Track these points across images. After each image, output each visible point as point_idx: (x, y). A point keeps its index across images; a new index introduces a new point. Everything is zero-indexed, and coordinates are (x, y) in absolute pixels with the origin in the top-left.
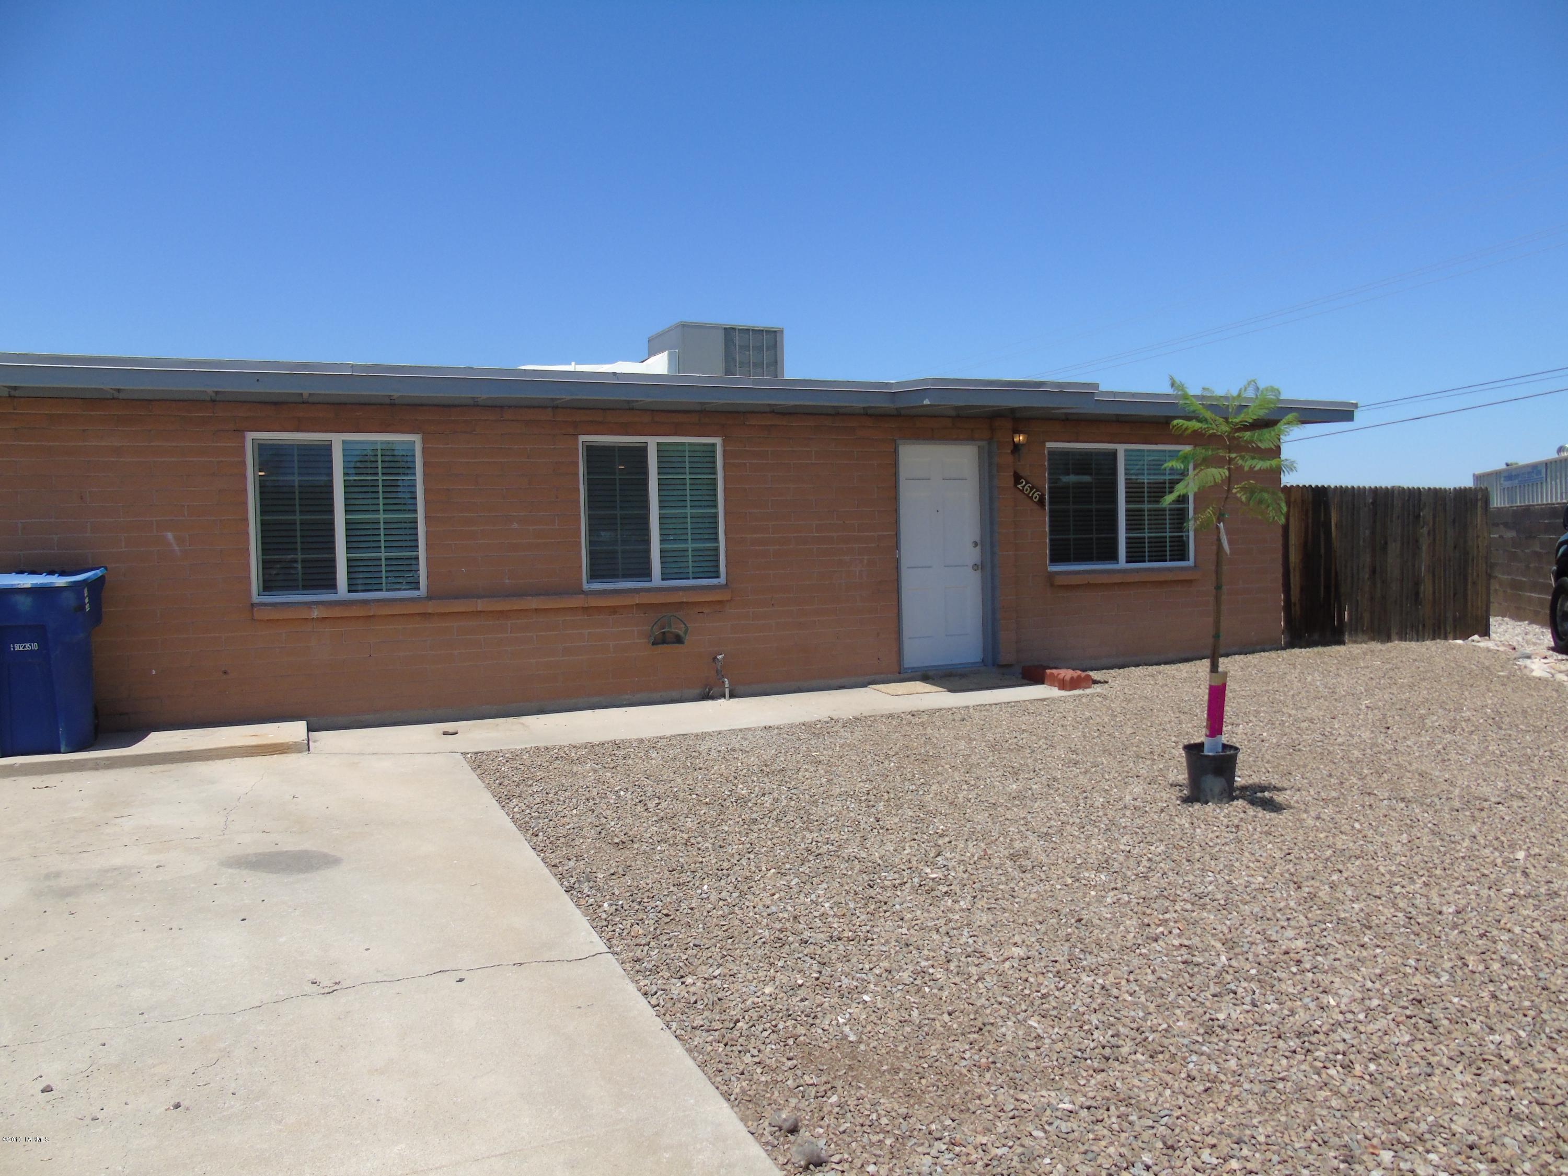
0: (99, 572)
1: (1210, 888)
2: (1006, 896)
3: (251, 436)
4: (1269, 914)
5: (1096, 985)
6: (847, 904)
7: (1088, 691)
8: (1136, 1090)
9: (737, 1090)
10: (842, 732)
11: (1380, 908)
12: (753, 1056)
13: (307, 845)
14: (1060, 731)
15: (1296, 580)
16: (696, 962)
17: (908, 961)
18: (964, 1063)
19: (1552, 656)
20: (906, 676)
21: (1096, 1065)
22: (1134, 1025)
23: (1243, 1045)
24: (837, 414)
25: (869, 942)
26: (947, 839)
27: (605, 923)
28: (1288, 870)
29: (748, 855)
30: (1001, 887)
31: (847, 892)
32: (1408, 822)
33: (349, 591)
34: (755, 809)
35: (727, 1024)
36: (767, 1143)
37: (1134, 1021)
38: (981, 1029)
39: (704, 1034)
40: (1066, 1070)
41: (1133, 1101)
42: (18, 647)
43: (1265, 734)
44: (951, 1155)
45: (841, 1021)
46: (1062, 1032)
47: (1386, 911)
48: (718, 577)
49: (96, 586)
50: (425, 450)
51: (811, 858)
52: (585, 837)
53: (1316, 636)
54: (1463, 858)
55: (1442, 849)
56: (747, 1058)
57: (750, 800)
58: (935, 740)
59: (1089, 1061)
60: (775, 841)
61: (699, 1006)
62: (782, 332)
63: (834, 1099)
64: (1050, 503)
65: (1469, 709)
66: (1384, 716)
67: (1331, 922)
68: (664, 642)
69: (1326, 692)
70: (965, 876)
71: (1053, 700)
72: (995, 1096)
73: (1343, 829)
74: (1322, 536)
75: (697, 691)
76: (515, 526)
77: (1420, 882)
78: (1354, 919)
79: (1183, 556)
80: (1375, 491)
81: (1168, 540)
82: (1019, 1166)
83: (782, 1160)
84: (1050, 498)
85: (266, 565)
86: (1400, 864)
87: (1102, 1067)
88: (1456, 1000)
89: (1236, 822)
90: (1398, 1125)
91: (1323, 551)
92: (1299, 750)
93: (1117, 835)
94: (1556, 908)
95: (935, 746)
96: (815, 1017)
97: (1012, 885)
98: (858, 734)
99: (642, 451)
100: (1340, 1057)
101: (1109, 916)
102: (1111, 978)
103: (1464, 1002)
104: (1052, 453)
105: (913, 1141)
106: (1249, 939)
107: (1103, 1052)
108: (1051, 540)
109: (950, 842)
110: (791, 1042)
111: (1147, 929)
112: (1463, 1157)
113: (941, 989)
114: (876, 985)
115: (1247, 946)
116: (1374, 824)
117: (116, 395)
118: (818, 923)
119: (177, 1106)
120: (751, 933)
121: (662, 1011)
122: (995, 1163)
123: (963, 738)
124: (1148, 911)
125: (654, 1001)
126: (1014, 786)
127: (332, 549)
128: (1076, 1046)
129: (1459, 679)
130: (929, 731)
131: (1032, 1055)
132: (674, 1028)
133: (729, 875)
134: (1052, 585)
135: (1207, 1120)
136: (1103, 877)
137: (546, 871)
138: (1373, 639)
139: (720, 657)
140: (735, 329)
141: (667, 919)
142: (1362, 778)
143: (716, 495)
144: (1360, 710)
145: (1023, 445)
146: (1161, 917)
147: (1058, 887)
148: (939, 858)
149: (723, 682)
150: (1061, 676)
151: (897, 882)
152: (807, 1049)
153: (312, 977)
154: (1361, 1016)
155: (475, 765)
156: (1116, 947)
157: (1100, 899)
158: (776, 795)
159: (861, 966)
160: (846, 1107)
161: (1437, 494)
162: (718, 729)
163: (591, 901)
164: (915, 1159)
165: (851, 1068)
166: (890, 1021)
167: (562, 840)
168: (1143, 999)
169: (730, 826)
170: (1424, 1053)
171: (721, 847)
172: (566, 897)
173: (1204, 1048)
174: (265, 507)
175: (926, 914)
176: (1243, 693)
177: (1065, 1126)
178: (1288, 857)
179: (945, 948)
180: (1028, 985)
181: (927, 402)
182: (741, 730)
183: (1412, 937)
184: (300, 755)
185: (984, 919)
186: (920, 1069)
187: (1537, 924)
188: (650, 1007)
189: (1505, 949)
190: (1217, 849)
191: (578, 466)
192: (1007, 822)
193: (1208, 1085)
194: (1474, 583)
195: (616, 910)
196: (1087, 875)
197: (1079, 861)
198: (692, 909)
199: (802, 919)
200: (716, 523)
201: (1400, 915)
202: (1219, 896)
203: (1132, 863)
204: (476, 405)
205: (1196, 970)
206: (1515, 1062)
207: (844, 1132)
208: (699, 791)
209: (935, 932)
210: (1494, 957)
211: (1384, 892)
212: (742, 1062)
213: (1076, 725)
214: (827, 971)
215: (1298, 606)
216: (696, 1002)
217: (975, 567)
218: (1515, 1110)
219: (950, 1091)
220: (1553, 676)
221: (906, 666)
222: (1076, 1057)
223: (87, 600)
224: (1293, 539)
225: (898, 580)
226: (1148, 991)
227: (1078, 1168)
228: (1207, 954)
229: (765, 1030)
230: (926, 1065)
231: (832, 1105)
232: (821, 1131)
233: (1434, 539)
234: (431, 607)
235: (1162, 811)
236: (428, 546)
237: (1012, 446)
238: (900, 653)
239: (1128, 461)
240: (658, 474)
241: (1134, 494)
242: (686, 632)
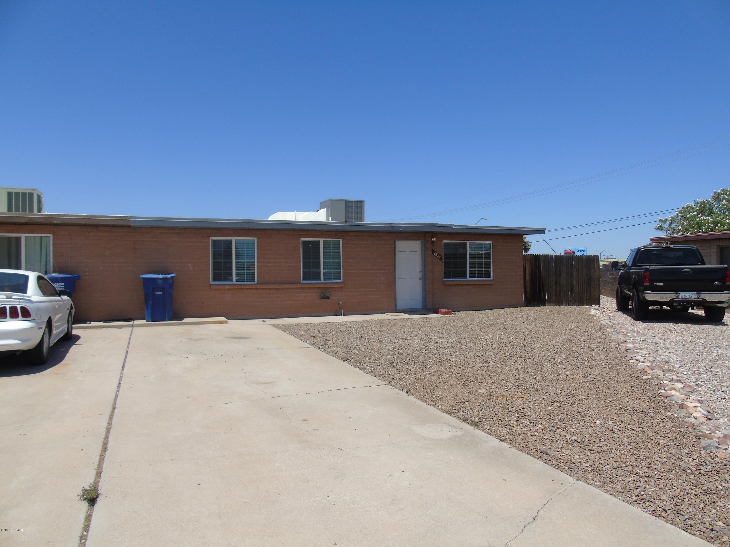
3: (211, 238)
7: (450, 316)
13: (242, 336)
14: (433, 322)
15: (528, 285)
20: (397, 311)
24: (376, 232)
33: (236, 282)
42: (157, 293)
43: (487, 323)
48: (340, 280)
50: (258, 242)
53: (536, 303)
62: (364, 202)
64: (444, 259)
68: (324, 298)
71: (439, 318)
74: (538, 271)
75: (333, 313)
76: (282, 264)
79: (489, 277)
80: (557, 256)
81: (484, 271)
84: (444, 258)
85: (214, 274)
91: (538, 276)
99: (319, 243)
104: (445, 244)
108: (444, 271)
127: (232, 270)
134: (444, 285)
137: (298, 339)
138: (556, 305)
139: (340, 303)
140: (348, 201)
143: (340, 256)
145: (435, 241)
149: (341, 311)
150: (443, 312)
153: (257, 348)
155: (274, 326)
161: (579, 258)
162: (339, 321)
163: (309, 342)
172: (303, 342)
174: (214, 257)
181: (401, 230)
182: (345, 322)
184: (225, 325)
191: (300, 247)
194: (594, 287)
200: (340, 264)
204: (272, 230)
215: (529, 293)
217: (420, 279)
221: (397, 308)
224: (527, 272)
225: (395, 282)
233: (579, 272)
234: (258, 286)
236: (258, 269)
237: (431, 242)
238: (395, 304)
239: (470, 247)
240: (323, 249)
241: (472, 256)
242: (330, 296)
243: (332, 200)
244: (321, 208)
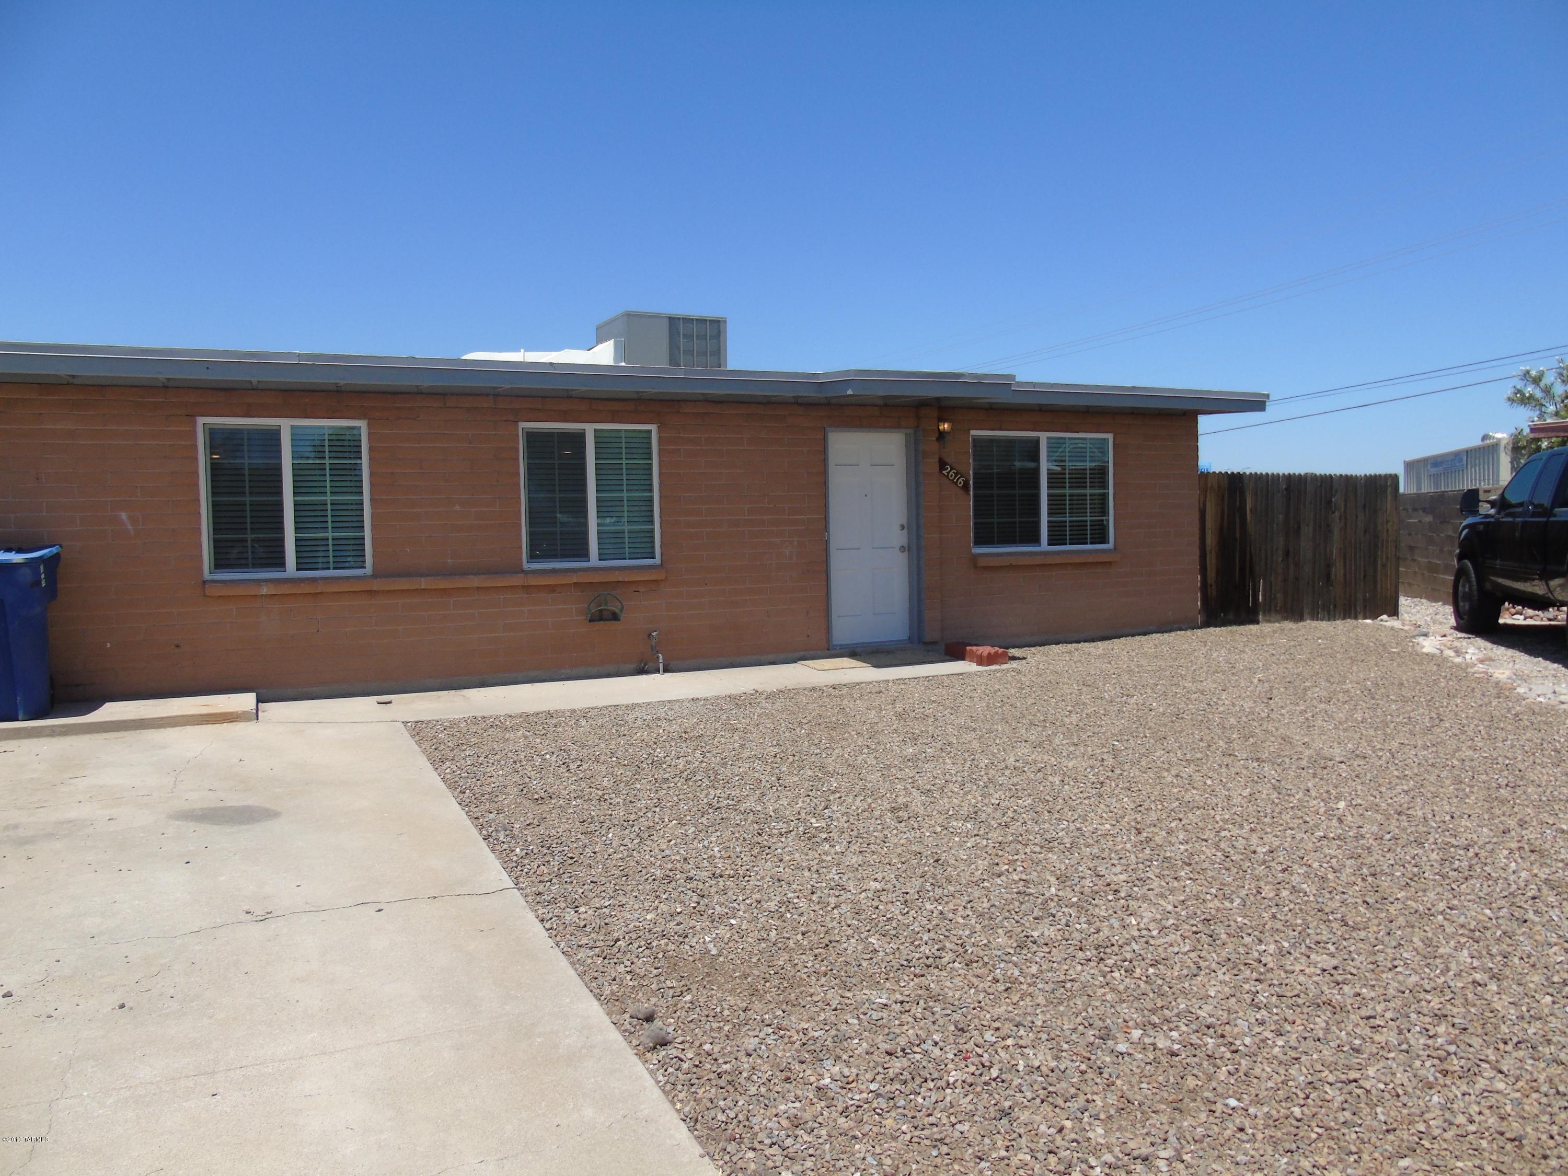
0: (54, 550)
1: (1060, 834)
2: (878, 841)
3: (201, 421)
4: (1105, 854)
5: (935, 911)
6: (734, 848)
7: (1004, 666)
8: (946, 989)
9: (608, 992)
10: (764, 704)
11: (1204, 848)
12: (626, 967)
13: (250, 801)
14: (967, 702)
15: (1211, 561)
16: (591, 895)
17: (777, 893)
18: (806, 970)
19: (1451, 634)
20: (833, 652)
21: (917, 971)
22: (959, 942)
23: (1047, 955)
24: (768, 403)
25: (747, 878)
26: (838, 795)
27: (515, 865)
28: (1136, 819)
29: (654, 809)
30: (876, 834)
31: (737, 839)
32: (1256, 778)
33: (298, 570)
34: (668, 770)
35: (608, 943)
36: (626, 1030)
37: (961, 938)
38: (827, 945)
39: (588, 950)
40: (892, 975)
41: (941, 998)
43: (1154, 704)
44: (776, 1037)
45: (707, 939)
46: (895, 947)
47: (1208, 851)
48: (653, 558)
49: (52, 563)
50: (370, 435)
51: (710, 811)
52: (508, 794)
53: (1231, 616)
54: (1292, 808)
55: (1276, 801)
56: (621, 968)
57: (665, 763)
58: (848, 710)
59: (913, 969)
60: (681, 797)
61: (587, 929)
62: (725, 322)
63: (688, 998)
64: (975, 488)
65: (1351, 682)
66: (1271, 688)
67: (1157, 861)
68: (601, 619)
69: (1225, 667)
70: (846, 825)
71: (969, 675)
72: (825, 994)
73: (1195, 785)
74: (1237, 520)
75: (633, 666)
76: (458, 508)
77: (1247, 828)
78: (1177, 858)
79: (1103, 539)
80: (1289, 478)
81: (1089, 523)
82: (831, 1045)
83: (635, 1042)
84: (974, 483)
85: (217, 545)
86: (1235, 813)
87: (922, 972)
88: (1239, 919)
89: (1102, 779)
90: (1153, 1011)
91: (1238, 535)
92: (1182, 718)
93: (991, 791)
94: (1356, 848)
95: (846, 715)
96: (686, 936)
97: (886, 833)
98: (778, 705)
99: (579, 438)
100: (1126, 963)
101: (965, 857)
102: (951, 906)
103: (1246, 921)
104: (977, 441)
105: (748, 1027)
106: (1081, 874)
107: (926, 961)
108: (975, 524)
109: (840, 798)
110: (660, 955)
111: (996, 868)
112: (1199, 1035)
113: (801, 914)
114: (744, 912)
115: (1077, 880)
116: (1224, 780)
117: (71, 380)
118: (706, 863)
119: (122, 1006)
120: (644, 872)
121: (554, 933)
122: (811, 1042)
123: (874, 708)
124: (1000, 853)
125: (548, 925)
126: (911, 750)
127: (281, 529)
128: (905, 957)
129: (1353, 655)
130: (845, 702)
131: (865, 964)
132: (562, 946)
133: (633, 825)
134: (976, 567)
135: (999, 1011)
136: (969, 826)
137: (468, 822)
138: (1286, 619)
139: (654, 634)
140: (678, 318)
141: (571, 861)
142: (1229, 741)
143: (651, 480)
144: (1251, 683)
145: (948, 433)
146: (1011, 858)
147: (928, 834)
148: (826, 811)
149: (658, 657)
150: (979, 653)
151: (784, 830)
152: (673, 961)
153: (246, 908)
154: (1155, 933)
155: (414, 733)
156: (964, 882)
157: (961, 845)
158: (689, 758)
159: (735, 898)
160: (697, 1004)
161: (1349, 482)
162: (648, 701)
163: (505, 846)
164: (746, 1040)
165: (708, 974)
166: (749, 939)
167: (487, 796)
168: (973, 921)
169: (642, 784)
170: (1198, 959)
171: (631, 802)
172: (484, 844)
173: (1014, 958)
174: (216, 489)
175: (803, 857)
176: (1149, 668)
177: (875, 1016)
178: (1139, 808)
179: (812, 883)
180: (877, 911)
181: (850, 392)
182: (669, 702)
183: (1224, 871)
184: (249, 723)
185: (855, 860)
186: (767, 975)
187: (1334, 861)
188: (544, 930)
189: (1298, 879)
190: (1078, 802)
191: (518, 451)
192: (896, 781)
193: (1008, 985)
194: (1384, 566)
195: (527, 854)
196: (955, 824)
197: (951, 813)
198: (595, 853)
199: (692, 861)
200: (652, 505)
201: (1219, 854)
202: (1066, 840)
203: (998, 814)
204: (419, 393)
205: (1026, 898)
206: (1271, 965)
207: (691, 1021)
208: (620, 754)
209: (806, 870)
210: (1287, 886)
211: (1212, 836)
212: (616, 971)
213: (983, 696)
214: (704, 901)
215: (1214, 587)
216: (585, 926)
217: (902, 549)
218: (1256, 1000)
219: (789, 990)
220: (1442, 652)
221: (835, 643)
222: (902, 965)
223: (43, 576)
224: (1209, 524)
225: (827, 562)
226: (981, 915)
227: (879, 1046)
228: (1040, 887)
229: (640, 947)
230: (772, 972)
231: (686, 1003)
232: (672, 1021)
233: (1346, 524)
234: (376, 585)
235: (1039, 771)
236: (374, 527)
237: (937, 435)
238: (828, 630)
239: (1050, 448)
240: (596, 459)
241: (1055, 480)
242: (622, 610)
243: (630, 316)
244: (600, 341)
